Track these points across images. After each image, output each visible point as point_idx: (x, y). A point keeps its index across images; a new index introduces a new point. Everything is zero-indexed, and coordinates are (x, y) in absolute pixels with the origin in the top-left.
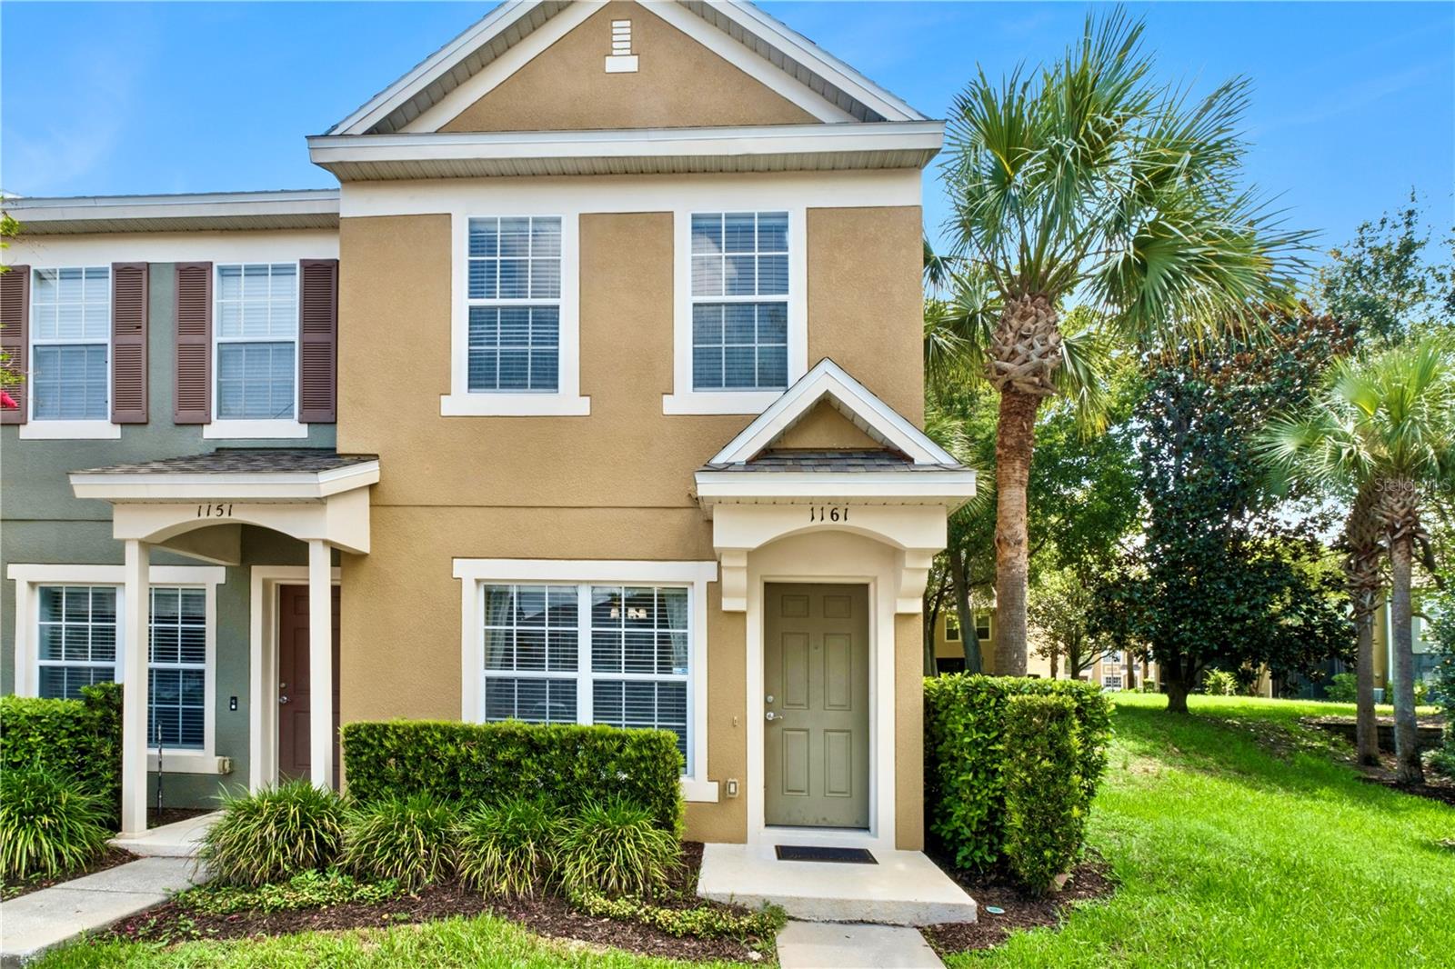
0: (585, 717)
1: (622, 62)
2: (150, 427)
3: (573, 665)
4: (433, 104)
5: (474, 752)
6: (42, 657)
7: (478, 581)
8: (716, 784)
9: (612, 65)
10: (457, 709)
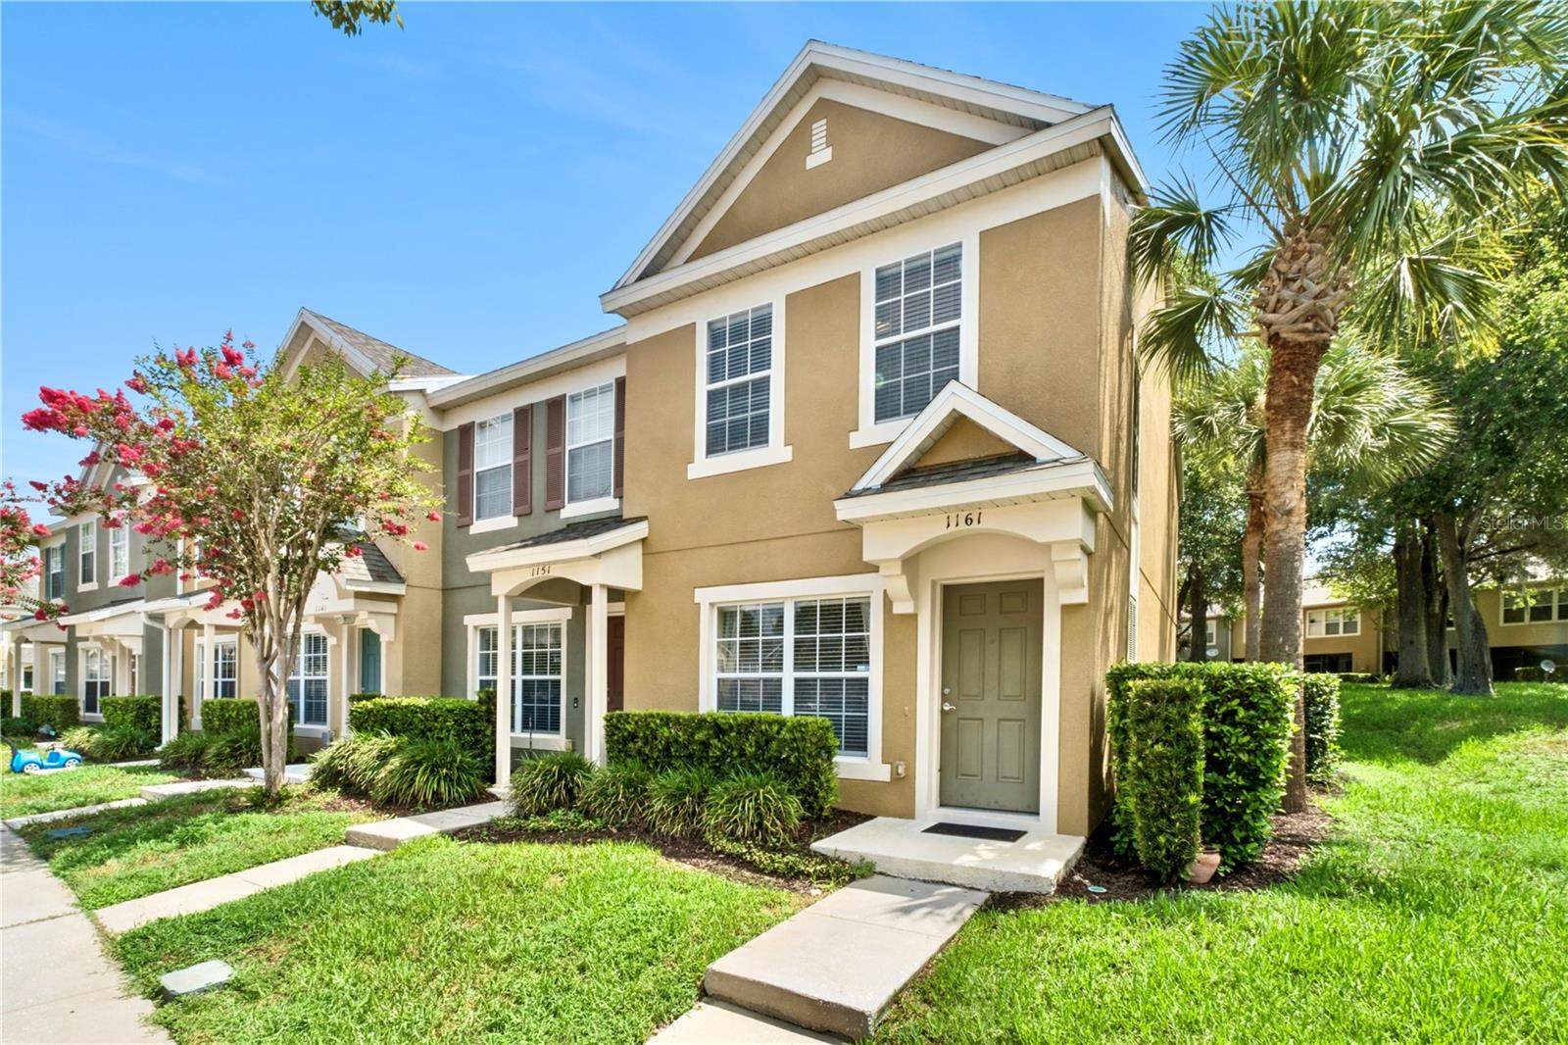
0: (788, 710)
1: (820, 156)
2: (533, 516)
3: (779, 667)
4: (683, 241)
5: (680, 734)
6: (481, 674)
7: (712, 605)
8: (889, 766)
9: (812, 162)
10: (695, 703)
